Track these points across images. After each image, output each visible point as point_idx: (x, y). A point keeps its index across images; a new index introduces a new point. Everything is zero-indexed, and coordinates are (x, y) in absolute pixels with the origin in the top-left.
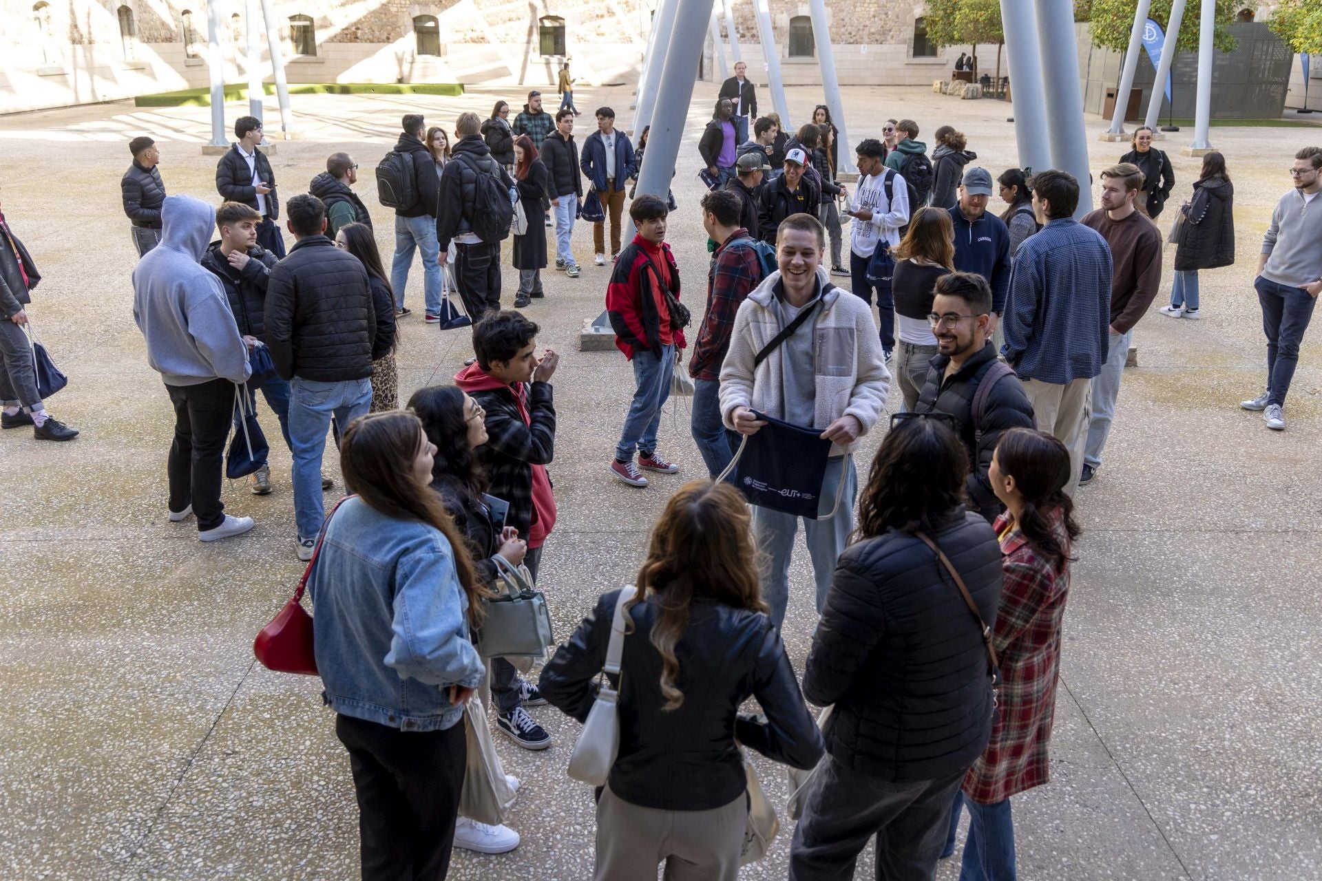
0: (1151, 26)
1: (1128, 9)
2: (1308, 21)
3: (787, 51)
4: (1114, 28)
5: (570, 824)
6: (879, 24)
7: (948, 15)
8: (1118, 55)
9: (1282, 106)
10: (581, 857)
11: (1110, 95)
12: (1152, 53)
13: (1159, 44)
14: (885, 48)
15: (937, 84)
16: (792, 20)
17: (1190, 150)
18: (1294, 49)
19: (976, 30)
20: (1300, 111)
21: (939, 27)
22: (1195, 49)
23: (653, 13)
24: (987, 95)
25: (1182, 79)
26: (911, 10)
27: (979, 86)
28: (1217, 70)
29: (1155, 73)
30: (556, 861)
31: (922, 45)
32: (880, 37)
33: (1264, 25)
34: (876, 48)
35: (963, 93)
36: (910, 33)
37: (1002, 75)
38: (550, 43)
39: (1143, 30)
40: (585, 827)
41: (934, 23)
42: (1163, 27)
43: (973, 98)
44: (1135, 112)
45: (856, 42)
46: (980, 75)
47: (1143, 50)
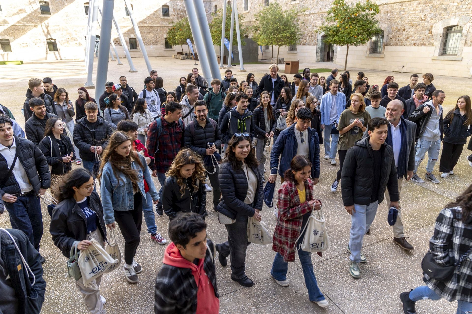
0: (226, 40)
1: (219, 35)
2: (261, 38)
3: (129, 48)
4: (217, 40)
5: (116, 279)
6: (155, 40)
7: (174, 37)
8: (219, 47)
9: (258, 59)
10: (122, 287)
11: (218, 57)
12: (227, 46)
13: (228, 44)
14: (158, 46)
15: (173, 56)
16: (130, 39)
17: (240, 70)
18: (258, 45)
19: (182, 41)
20: (262, 60)
21: (172, 40)
22: (237, 45)
23: (85, 37)
24: (187, 58)
25: (235, 53)
26: (163, 36)
27: (185, 56)
28: (243, 50)
29: (228, 51)
30: (115, 290)
31: (168, 45)
32: (156, 43)
33: (251, 39)
34: (155, 46)
35: (181, 58)
36: (164, 42)
37: (190, 53)
38: (52, 47)
39: (224, 41)
40: (121, 278)
41: (170, 39)
42: (229, 40)
43: (184, 59)
44: (225, 62)
45: (149, 45)
46: (184, 53)
47: (225, 46)
